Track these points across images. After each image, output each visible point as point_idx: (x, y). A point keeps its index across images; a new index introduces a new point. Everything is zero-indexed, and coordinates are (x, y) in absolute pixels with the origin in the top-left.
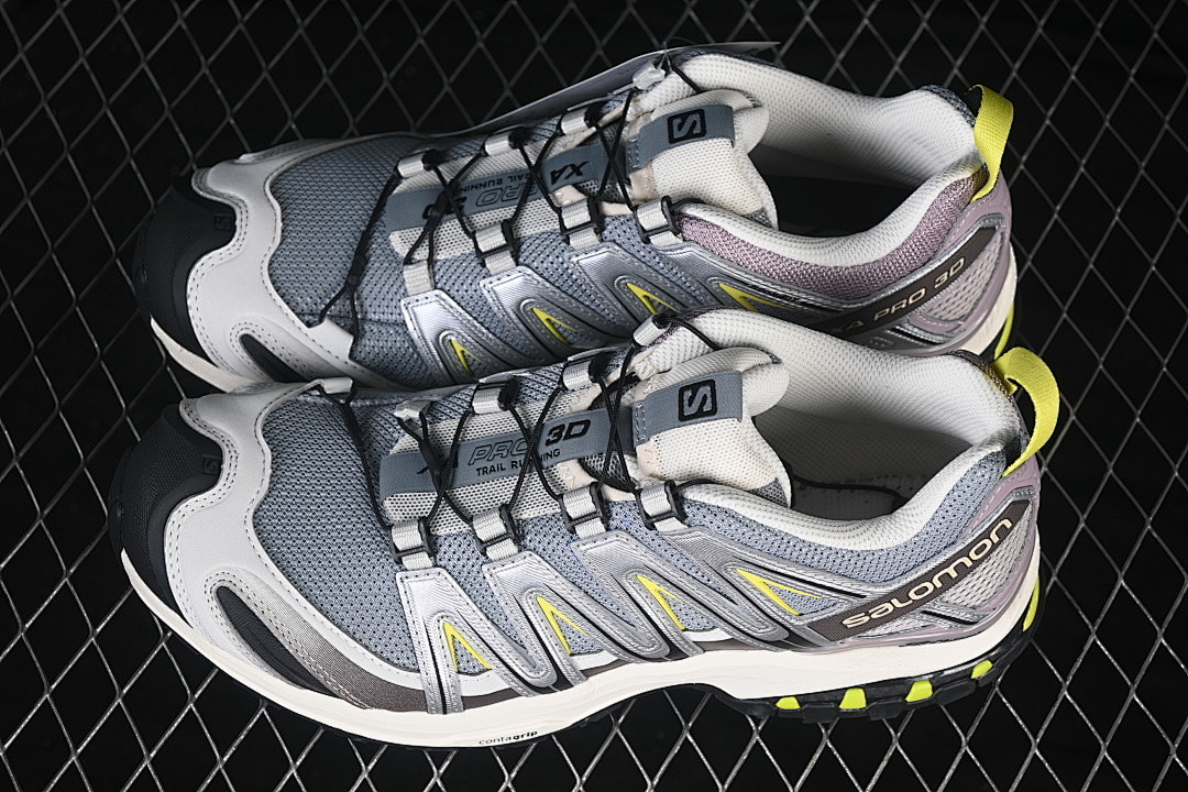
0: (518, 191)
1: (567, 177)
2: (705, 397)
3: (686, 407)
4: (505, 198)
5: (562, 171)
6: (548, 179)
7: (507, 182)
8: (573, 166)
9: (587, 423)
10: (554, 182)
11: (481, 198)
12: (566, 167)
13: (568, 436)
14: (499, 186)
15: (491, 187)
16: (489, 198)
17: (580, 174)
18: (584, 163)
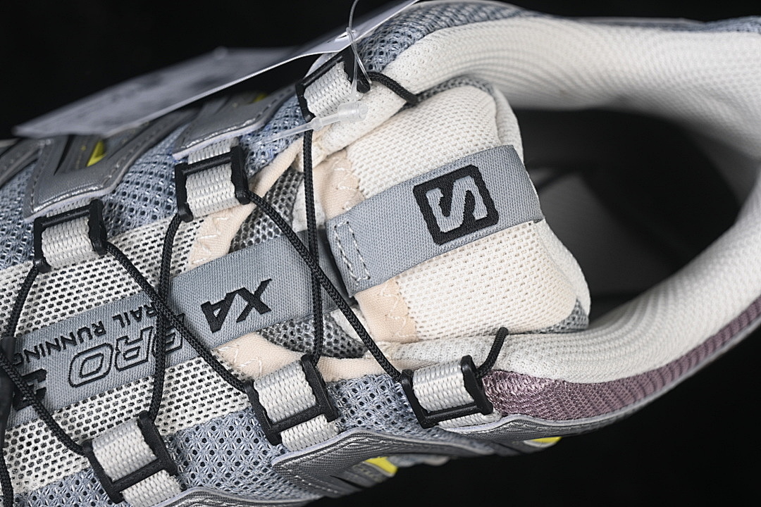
0: (143, 345)
1: (242, 318)
4: (122, 363)
5: (225, 304)
6: (199, 322)
7: (114, 331)
8: (244, 292)
10: (216, 325)
11: (76, 371)
12: (230, 297)
14: (102, 340)
15: (88, 344)
16: (91, 366)
17: (263, 309)
18: (264, 284)
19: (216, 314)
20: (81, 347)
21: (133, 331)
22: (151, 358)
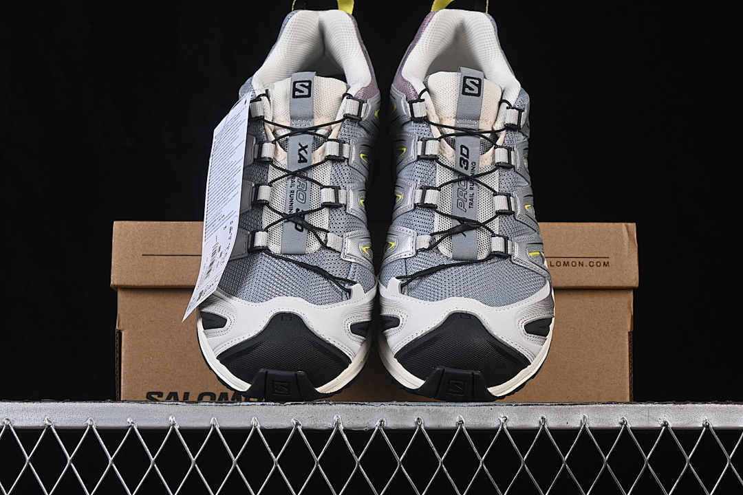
0: (302, 183)
1: (306, 153)
2: (472, 82)
3: (474, 92)
5: (301, 156)
6: (303, 165)
7: (295, 188)
8: (300, 151)
9: (462, 146)
11: (301, 201)
12: (299, 154)
13: (467, 156)
14: (295, 191)
15: (295, 196)
16: (301, 197)
17: (306, 147)
18: (300, 145)
19: (303, 160)
20: (295, 198)
21: (296, 183)
22: (307, 182)
